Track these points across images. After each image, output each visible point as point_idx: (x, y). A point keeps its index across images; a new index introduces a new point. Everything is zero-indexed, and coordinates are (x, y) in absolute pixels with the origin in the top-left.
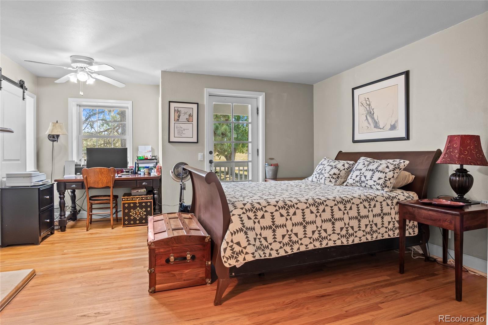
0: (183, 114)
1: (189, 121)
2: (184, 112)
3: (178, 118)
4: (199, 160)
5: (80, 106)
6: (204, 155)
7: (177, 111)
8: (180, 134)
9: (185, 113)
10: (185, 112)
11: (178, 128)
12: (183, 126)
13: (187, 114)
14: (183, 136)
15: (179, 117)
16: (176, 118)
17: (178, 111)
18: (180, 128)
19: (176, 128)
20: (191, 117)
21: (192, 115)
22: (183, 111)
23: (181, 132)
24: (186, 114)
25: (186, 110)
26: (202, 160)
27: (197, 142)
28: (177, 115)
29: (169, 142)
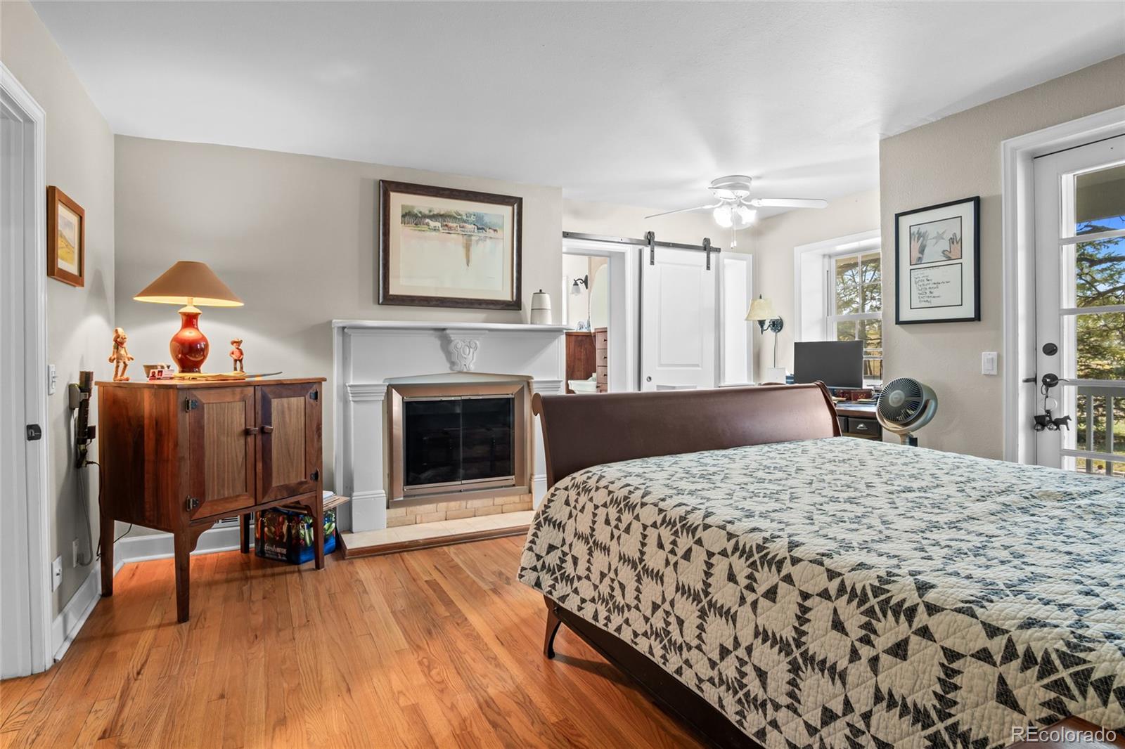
0: (934, 241)
1: (950, 259)
2: (935, 235)
3: (920, 256)
4: (983, 373)
5: (830, 257)
6: (999, 357)
7: (917, 236)
8: (926, 299)
9: (939, 237)
10: (938, 233)
11: (920, 283)
12: (935, 275)
13: (944, 236)
14: (935, 302)
15: (922, 251)
16: (916, 254)
17: (920, 235)
18: (926, 282)
19: (916, 283)
20: (957, 243)
21: (958, 238)
22: (932, 231)
23: (928, 291)
24: (943, 239)
25: (940, 228)
26: (995, 372)
27: (978, 317)
28: (916, 246)
29: (898, 322)
